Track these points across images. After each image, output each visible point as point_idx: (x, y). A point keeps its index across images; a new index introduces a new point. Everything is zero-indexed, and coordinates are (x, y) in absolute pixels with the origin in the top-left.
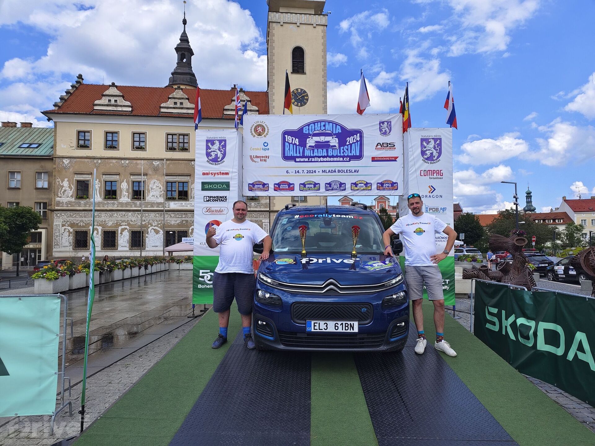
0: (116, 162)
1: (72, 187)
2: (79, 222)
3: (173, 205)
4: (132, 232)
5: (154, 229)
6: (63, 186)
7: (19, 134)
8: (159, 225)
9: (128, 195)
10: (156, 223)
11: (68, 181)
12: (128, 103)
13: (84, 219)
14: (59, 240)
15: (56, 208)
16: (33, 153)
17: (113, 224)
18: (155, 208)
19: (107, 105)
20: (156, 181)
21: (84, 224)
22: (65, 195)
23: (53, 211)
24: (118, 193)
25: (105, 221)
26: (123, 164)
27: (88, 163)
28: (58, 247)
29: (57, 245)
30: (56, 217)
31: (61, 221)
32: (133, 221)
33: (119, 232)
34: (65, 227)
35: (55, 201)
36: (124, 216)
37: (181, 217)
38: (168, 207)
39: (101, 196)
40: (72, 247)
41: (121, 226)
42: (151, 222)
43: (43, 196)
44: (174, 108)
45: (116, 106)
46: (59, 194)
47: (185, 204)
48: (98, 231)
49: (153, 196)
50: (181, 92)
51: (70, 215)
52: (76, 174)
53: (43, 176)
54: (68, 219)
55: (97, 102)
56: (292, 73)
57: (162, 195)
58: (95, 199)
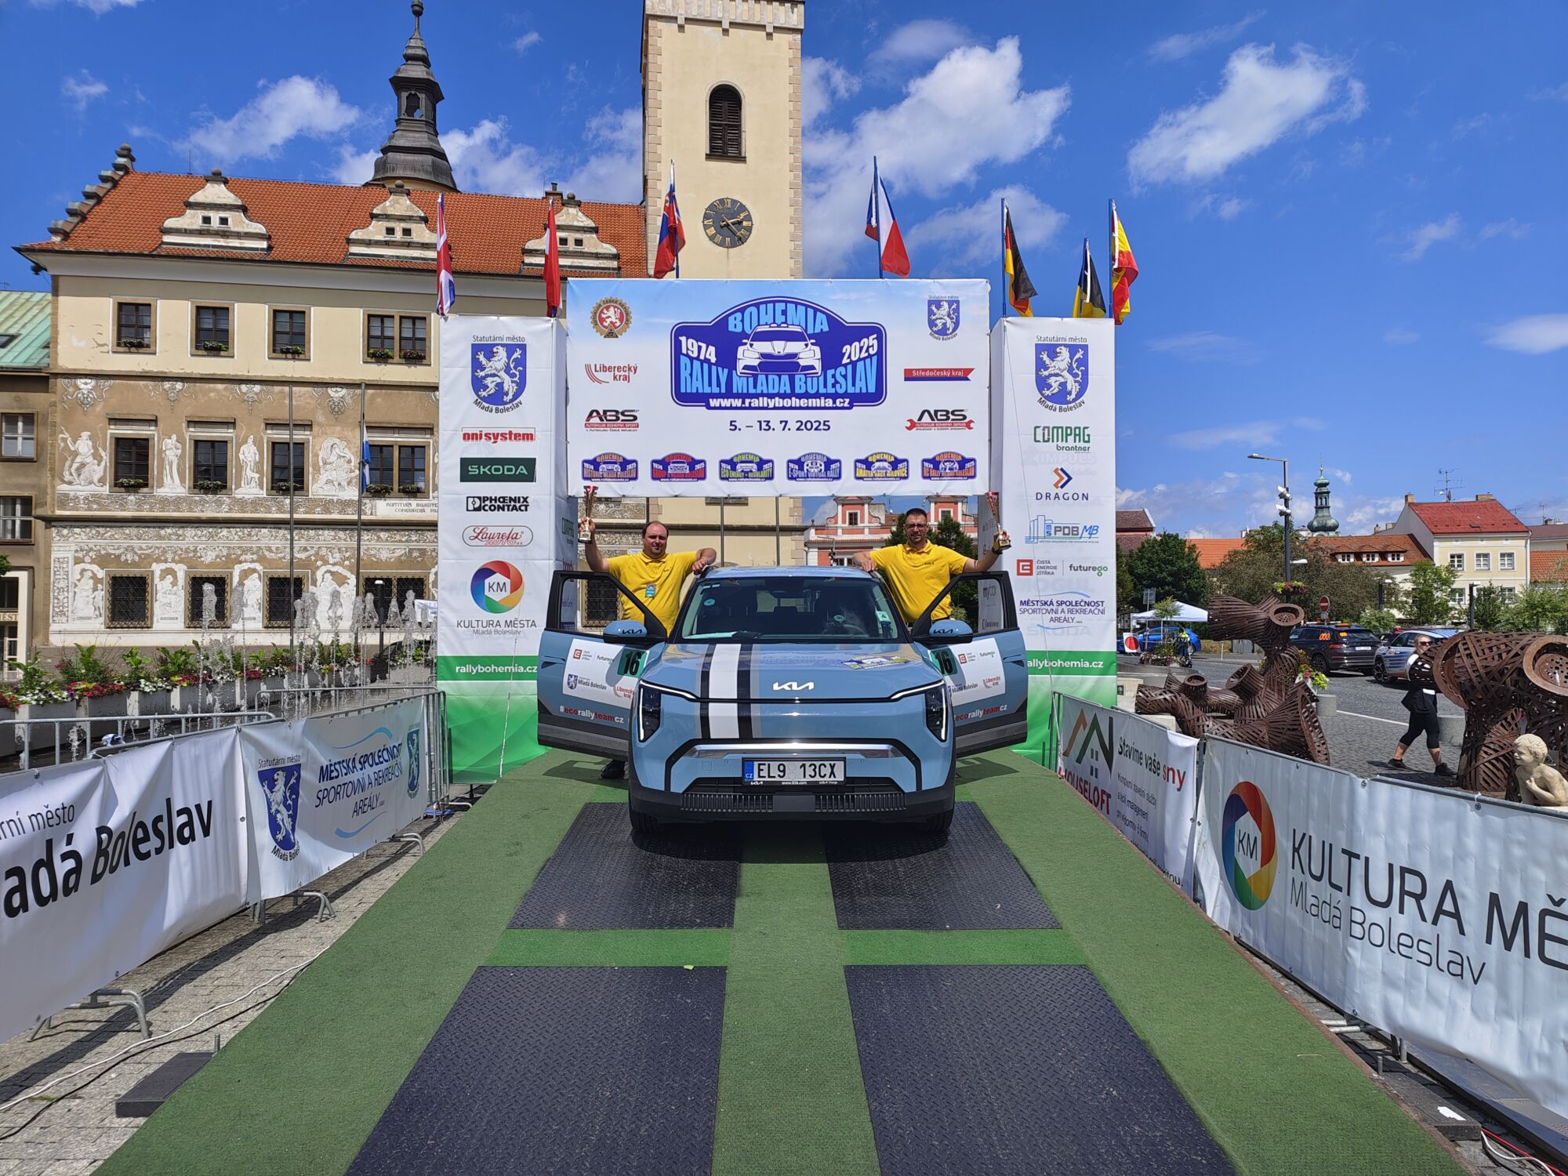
0: (225, 389)
1: (103, 454)
2: (122, 550)
3: (385, 509)
4: (271, 579)
5: (332, 573)
6: (76, 454)
8: (347, 563)
9: (261, 480)
10: (337, 555)
11: (90, 438)
12: (260, 228)
13: (135, 543)
14: (65, 600)
15: (59, 513)
17: (217, 556)
18: (335, 516)
19: (200, 233)
20: (337, 441)
21: (137, 558)
22: (82, 477)
23: (50, 521)
24: (232, 471)
25: (195, 551)
26: (245, 394)
27: (145, 390)
28: (64, 619)
29: (62, 613)
30: (58, 538)
31: (74, 547)
32: (274, 549)
33: (236, 580)
34: (82, 566)
35: (54, 493)
36: (249, 535)
37: (407, 541)
38: (371, 514)
39: (182, 481)
40: (102, 619)
41: (241, 562)
42: (323, 552)
43: (22, 480)
44: (387, 244)
45: (225, 234)
46: (66, 474)
47: (418, 505)
48: (175, 577)
49: (328, 482)
50: (405, 201)
51: (98, 532)
52: (114, 421)
53: (20, 424)
54: (92, 543)
55: (170, 223)
56: (709, 157)
57: (354, 481)
58: (167, 490)
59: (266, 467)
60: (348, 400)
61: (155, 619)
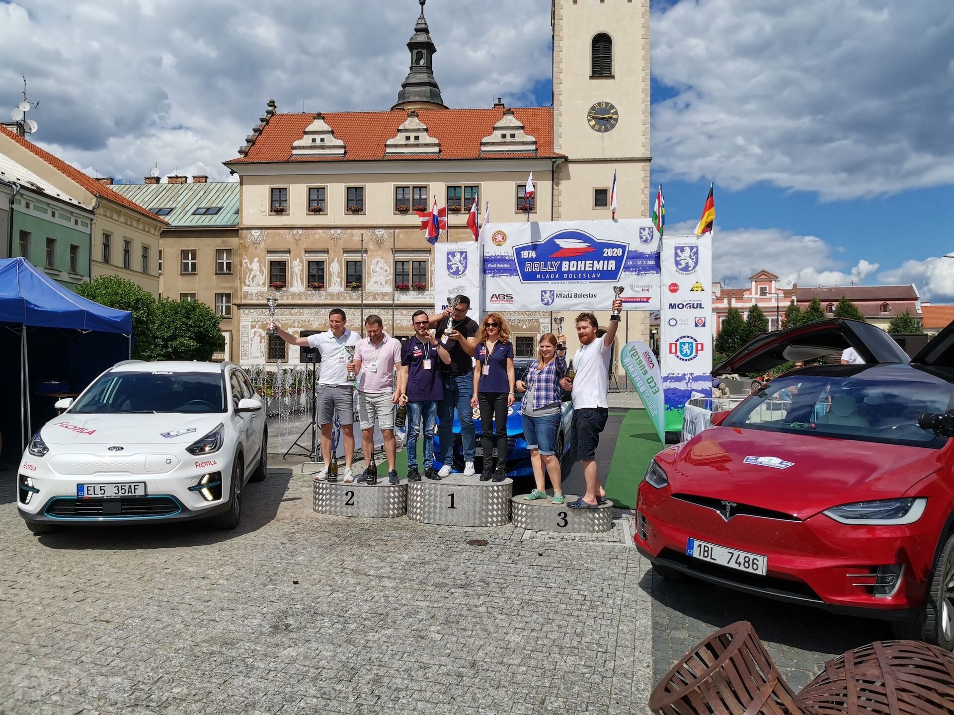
0: (323, 233)
1: (264, 270)
3: (405, 297)
6: (251, 270)
7: (191, 193)
9: (341, 281)
11: (258, 261)
12: (340, 142)
13: (280, 317)
14: (247, 348)
15: (244, 302)
16: (212, 223)
17: (319, 324)
18: (379, 302)
19: (311, 147)
20: (380, 259)
22: (254, 282)
23: (240, 306)
24: (326, 277)
25: (309, 321)
26: (333, 235)
27: (284, 235)
28: (246, 358)
29: (245, 354)
30: (243, 315)
31: (250, 320)
34: (255, 330)
35: (241, 291)
38: (399, 300)
39: (302, 284)
40: (265, 358)
43: (226, 285)
44: (406, 146)
45: (322, 147)
46: (247, 281)
47: (422, 295)
49: (376, 282)
50: (416, 120)
51: (262, 311)
52: (269, 252)
53: (225, 255)
54: (259, 317)
55: (296, 143)
56: (591, 78)
57: (389, 281)
58: (295, 288)
59: (344, 275)
60: (386, 236)
61: (289, 358)
